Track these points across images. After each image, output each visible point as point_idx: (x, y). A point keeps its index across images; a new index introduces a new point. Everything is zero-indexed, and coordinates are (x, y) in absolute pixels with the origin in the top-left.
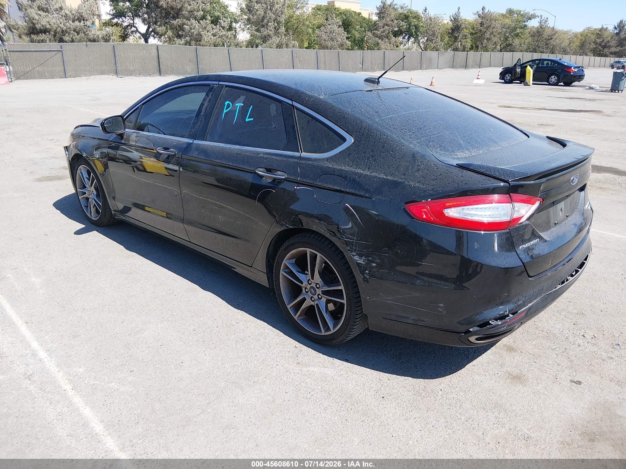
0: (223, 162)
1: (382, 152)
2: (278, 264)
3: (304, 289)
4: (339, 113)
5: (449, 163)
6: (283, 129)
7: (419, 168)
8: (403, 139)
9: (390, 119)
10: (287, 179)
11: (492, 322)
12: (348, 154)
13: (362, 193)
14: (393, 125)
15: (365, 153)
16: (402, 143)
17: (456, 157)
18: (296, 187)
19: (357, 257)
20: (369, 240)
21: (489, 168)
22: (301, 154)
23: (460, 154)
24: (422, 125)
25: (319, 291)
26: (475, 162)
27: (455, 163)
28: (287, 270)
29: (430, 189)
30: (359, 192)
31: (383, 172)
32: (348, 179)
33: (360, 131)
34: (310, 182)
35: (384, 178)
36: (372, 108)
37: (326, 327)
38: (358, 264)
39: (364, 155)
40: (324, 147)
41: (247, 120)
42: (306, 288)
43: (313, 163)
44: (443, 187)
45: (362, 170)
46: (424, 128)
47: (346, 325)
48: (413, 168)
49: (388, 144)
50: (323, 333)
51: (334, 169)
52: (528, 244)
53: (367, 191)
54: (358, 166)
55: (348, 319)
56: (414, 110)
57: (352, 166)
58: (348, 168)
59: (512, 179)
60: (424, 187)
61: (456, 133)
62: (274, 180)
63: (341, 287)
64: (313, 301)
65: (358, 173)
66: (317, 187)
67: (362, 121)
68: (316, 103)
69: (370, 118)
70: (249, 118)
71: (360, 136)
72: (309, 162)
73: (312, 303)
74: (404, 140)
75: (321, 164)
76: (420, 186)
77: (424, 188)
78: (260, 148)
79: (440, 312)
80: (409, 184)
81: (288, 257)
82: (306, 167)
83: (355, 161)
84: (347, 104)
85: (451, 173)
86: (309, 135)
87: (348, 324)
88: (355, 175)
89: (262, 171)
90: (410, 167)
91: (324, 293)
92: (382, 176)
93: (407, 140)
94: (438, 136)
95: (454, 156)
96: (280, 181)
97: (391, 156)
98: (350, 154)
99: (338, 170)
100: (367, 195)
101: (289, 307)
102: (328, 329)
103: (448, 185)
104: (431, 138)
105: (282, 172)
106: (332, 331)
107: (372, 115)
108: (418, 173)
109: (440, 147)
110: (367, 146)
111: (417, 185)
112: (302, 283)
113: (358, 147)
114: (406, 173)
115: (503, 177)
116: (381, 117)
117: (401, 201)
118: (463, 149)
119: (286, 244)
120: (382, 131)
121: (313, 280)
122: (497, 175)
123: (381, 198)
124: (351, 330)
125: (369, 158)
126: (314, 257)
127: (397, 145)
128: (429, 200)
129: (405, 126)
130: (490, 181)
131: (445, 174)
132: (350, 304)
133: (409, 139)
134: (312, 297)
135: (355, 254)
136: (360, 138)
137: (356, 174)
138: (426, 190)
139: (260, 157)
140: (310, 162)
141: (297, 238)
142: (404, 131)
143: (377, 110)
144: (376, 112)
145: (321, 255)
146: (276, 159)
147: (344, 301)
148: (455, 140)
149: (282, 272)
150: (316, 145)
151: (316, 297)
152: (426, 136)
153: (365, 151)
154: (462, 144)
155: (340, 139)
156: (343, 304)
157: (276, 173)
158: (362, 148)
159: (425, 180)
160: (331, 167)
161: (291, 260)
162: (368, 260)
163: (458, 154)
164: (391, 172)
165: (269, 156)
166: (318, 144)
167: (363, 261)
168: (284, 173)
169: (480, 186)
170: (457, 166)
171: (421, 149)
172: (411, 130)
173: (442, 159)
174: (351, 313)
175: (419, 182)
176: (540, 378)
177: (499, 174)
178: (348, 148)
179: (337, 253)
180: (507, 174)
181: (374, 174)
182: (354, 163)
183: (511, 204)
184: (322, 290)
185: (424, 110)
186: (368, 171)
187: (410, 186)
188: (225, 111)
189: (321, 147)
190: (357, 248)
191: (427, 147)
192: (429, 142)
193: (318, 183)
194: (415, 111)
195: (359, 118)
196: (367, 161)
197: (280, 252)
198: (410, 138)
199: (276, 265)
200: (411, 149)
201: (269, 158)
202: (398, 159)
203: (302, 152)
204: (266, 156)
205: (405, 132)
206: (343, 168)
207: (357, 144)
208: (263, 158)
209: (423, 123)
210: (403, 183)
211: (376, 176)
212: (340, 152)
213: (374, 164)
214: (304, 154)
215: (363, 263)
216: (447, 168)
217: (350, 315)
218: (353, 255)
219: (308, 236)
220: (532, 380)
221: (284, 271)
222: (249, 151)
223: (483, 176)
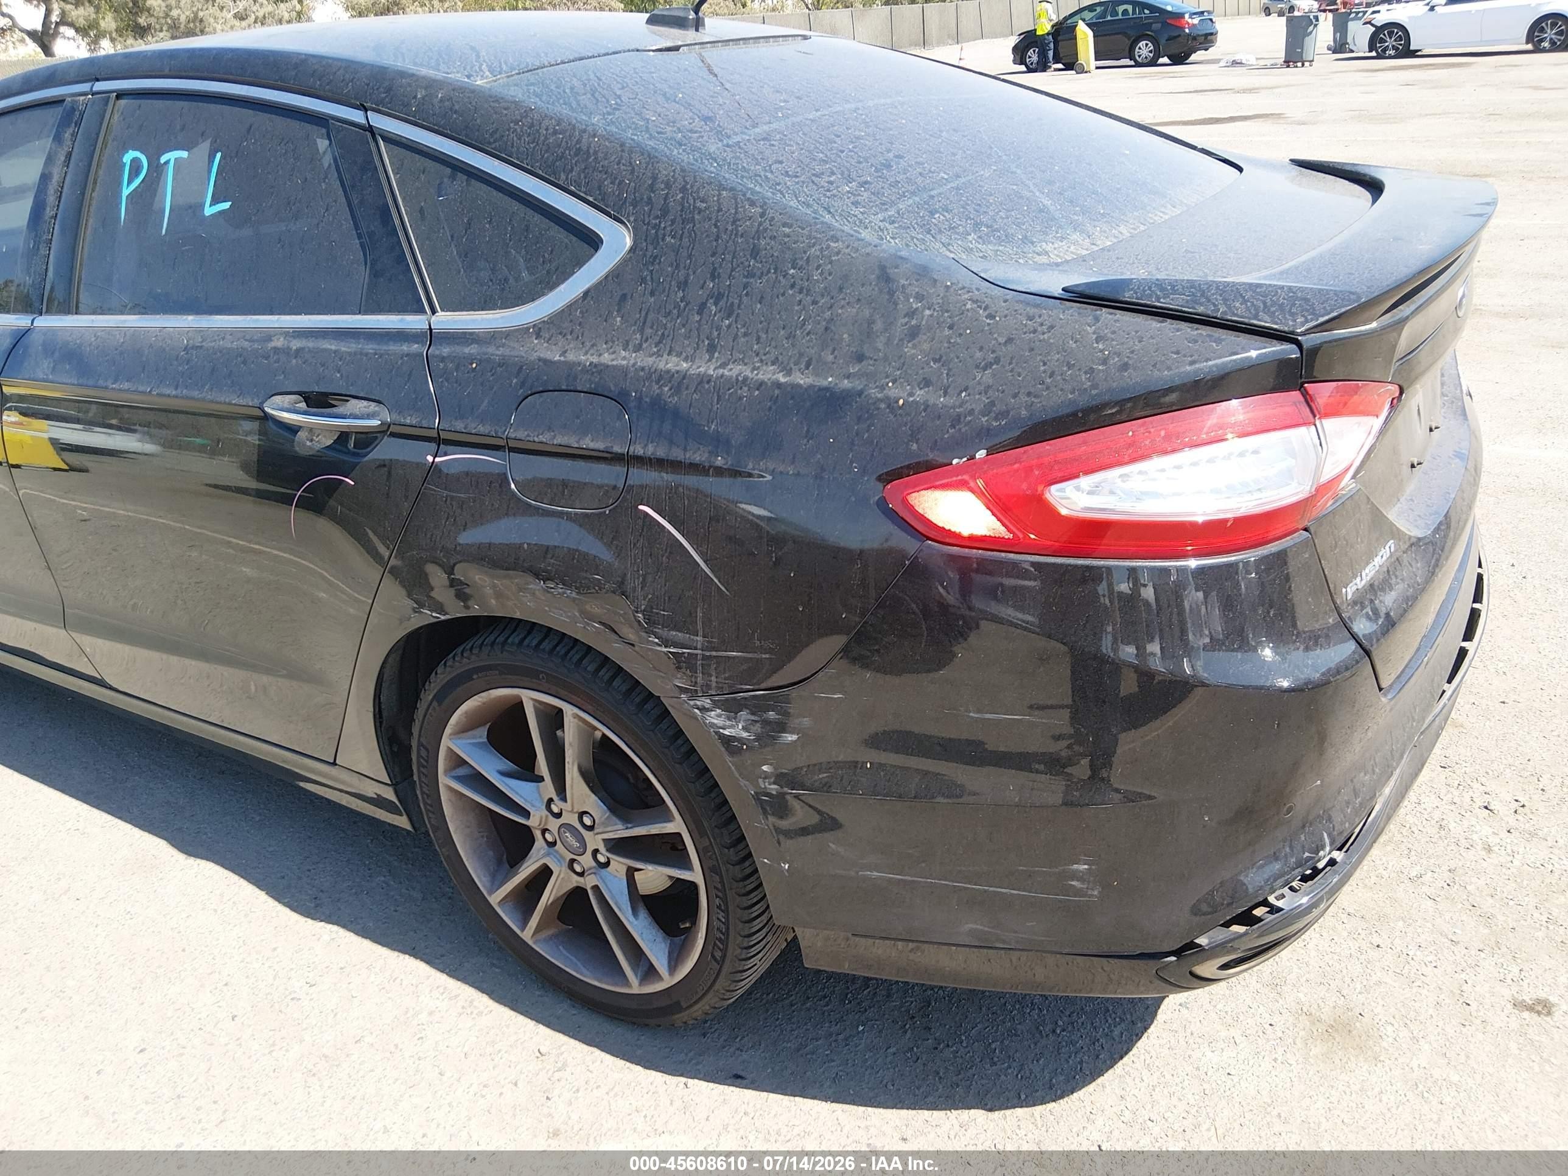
0: (141, 388)
1: (753, 276)
2: (424, 753)
3: (538, 834)
4: (555, 132)
5: (1032, 290)
6: (348, 225)
7: (914, 322)
8: (830, 212)
9: (763, 139)
10: (393, 429)
11: (1277, 898)
12: (617, 297)
13: (698, 456)
14: (781, 162)
15: (683, 285)
16: (829, 227)
17: (1043, 259)
18: (430, 458)
19: (719, 716)
20: (758, 643)
21: (1197, 289)
22: (434, 318)
23: (1056, 250)
24: (889, 151)
25: (594, 841)
26: (1122, 273)
27: (1055, 284)
28: (462, 771)
29: (978, 407)
30: (685, 450)
31: (772, 357)
32: (632, 405)
33: (650, 198)
34: (481, 429)
35: (778, 385)
36: (689, 106)
37: (643, 968)
38: (727, 741)
39: (680, 294)
40: (517, 280)
41: (209, 211)
42: (544, 831)
43: (484, 349)
44: (1029, 394)
45: (686, 360)
46: (898, 164)
47: (716, 960)
48: (889, 325)
49: (773, 238)
50: (635, 986)
51: (571, 365)
52: (1367, 571)
53: (719, 442)
54: (664, 342)
55: (720, 940)
56: (847, 101)
57: (640, 345)
58: (624, 358)
59: (1307, 321)
60: (950, 401)
61: (1019, 171)
62: (343, 436)
63: (676, 825)
64: (581, 874)
65: (668, 371)
66: (512, 450)
67: (651, 158)
68: (457, 107)
69: (685, 141)
70: (215, 201)
71: (657, 217)
72: (467, 350)
73: (576, 881)
74: (833, 216)
75: (515, 353)
76: (931, 402)
77: (954, 407)
78: (272, 314)
79: (1078, 892)
80: (888, 398)
81: (457, 723)
82: (457, 369)
83: (648, 324)
84: (585, 99)
85: (1052, 327)
86: (452, 237)
87: (724, 957)
88: (657, 382)
89: (286, 405)
90: (879, 325)
91: (618, 846)
92: (770, 374)
93: (846, 216)
94: (958, 189)
95: (1037, 259)
96: (367, 439)
97: (792, 286)
98: (624, 297)
99: (585, 370)
100: (719, 461)
101: (494, 899)
102: (650, 972)
103: (1049, 380)
104: (932, 197)
105: (365, 403)
106: (667, 981)
107: (691, 131)
108: (914, 347)
109: (977, 225)
110: (690, 256)
111: (919, 395)
112: (526, 814)
113: (653, 264)
114: (867, 350)
115: (1267, 318)
116: (729, 137)
117: (864, 471)
118: (1060, 227)
119: (441, 677)
120: (740, 188)
121: (566, 801)
122: (1240, 313)
123: (781, 468)
124: (738, 977)
125: (703, 306)
126: (553, 720)
127: (810, 237)
128: (981, 454)
129: (826, 162)
130: (1218, 341)
131: (1028, 336)
132: (719, 886)
133: (855, 211)
134: (572, 861)
135: (707, 702)
136: (656, 227)
137: (664, 377)
138: (959, 416)
139: (275, 348)
140: (472, 350)
141: (475, 651)
142: (827, 179)
143: (706, 112)
144: (706, 119)
145: (576, 711)
146: (335, 352)
147: (696, 875)
148: (1021, 197)
149: (445, 781)
150: (485, 275)
151: (586, 860)
152: (913, 193)
153: (682, 278)
154: (1052, 208)
155: (574, 239)
156: (693, 886)
157: (340, 410)
158: (671, 265)
159: (949, 370)
160: (557, 358)
161: (470, 733)
162: (766, 722)
163: (1049, 247)
164: (801, 355)
165: (310, 344)
166: (493, 270)
167: (744, 728)
168: (373, 407)
169: (1188, 369)
170: (1066, 295)
171: (907, 245)
172: (854, 175)
173: (993, 275)
174: (727, 918)
175: (926, 383)
176: (1412, 1015)
177: (1248, 309)
178: (615, 275)
179: (638, 700)
180: (1281, 307)
181: (733, 371)
182: (648, 331)
183: (1313, 427)
184: (606, 836)
185: (883, 101)
186: (710, 360)
187: (891, 404)
188: (126, 192)
189: (506, 280)
190: (713, 679)
191: (929, 232)
192: (932, 213)
193: (518, 433)
194: (853, 106)
195: (638, 145)
196: (697, 318)
197: (422, 707)
198: (856, 204)
199: (419, 756)
200: (869, 250)
201: (310, 351)
202: (823, 296)
203: (434, 312)
204: (296, 344)
205: (831, 183)
206: (606, 358)
207: (649, 254)
208: (286, 351)
209: (892, 143)
210: (860, 393)
211: (746, 379)
212: (586, 294)
213: (729, 326)
214: (445, 320)
215: (745, 735)
216: (1031, 311)
217: (727, 923)
218: (703, 709)
219: (517, 641)
220: (1390, 1029)
221: (454, 773)
222: (234, 332)
223: (1183, 325)
